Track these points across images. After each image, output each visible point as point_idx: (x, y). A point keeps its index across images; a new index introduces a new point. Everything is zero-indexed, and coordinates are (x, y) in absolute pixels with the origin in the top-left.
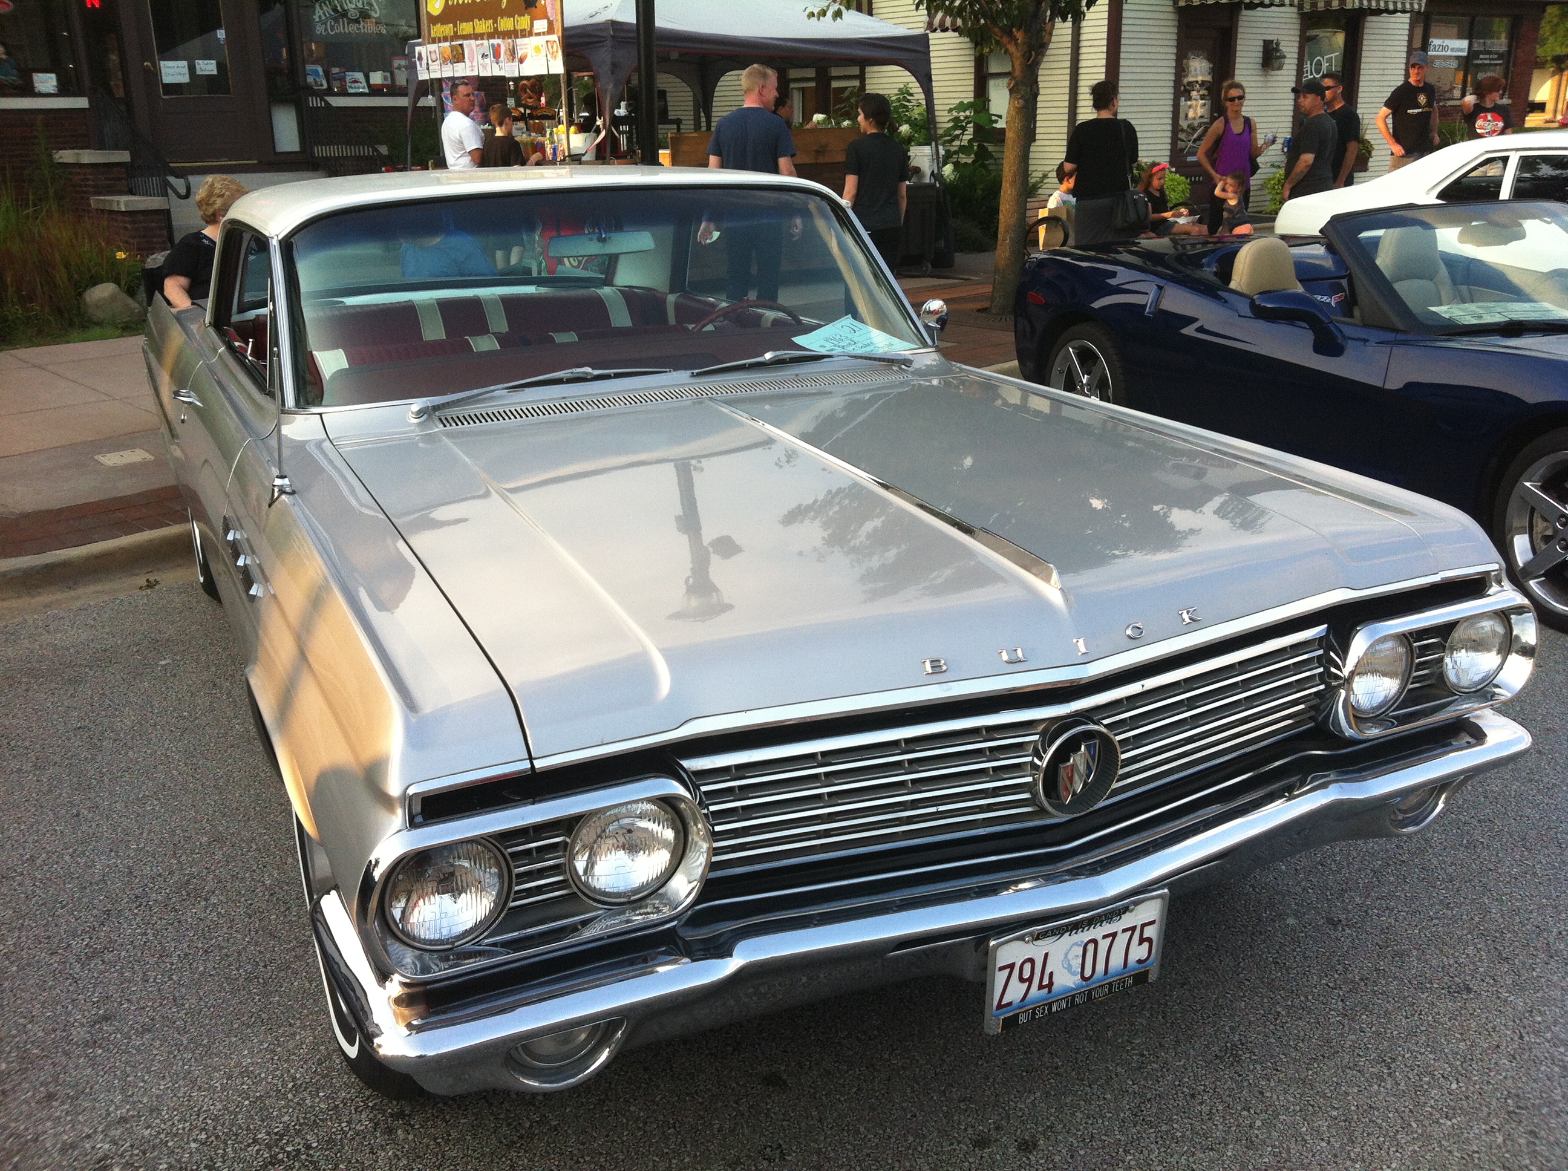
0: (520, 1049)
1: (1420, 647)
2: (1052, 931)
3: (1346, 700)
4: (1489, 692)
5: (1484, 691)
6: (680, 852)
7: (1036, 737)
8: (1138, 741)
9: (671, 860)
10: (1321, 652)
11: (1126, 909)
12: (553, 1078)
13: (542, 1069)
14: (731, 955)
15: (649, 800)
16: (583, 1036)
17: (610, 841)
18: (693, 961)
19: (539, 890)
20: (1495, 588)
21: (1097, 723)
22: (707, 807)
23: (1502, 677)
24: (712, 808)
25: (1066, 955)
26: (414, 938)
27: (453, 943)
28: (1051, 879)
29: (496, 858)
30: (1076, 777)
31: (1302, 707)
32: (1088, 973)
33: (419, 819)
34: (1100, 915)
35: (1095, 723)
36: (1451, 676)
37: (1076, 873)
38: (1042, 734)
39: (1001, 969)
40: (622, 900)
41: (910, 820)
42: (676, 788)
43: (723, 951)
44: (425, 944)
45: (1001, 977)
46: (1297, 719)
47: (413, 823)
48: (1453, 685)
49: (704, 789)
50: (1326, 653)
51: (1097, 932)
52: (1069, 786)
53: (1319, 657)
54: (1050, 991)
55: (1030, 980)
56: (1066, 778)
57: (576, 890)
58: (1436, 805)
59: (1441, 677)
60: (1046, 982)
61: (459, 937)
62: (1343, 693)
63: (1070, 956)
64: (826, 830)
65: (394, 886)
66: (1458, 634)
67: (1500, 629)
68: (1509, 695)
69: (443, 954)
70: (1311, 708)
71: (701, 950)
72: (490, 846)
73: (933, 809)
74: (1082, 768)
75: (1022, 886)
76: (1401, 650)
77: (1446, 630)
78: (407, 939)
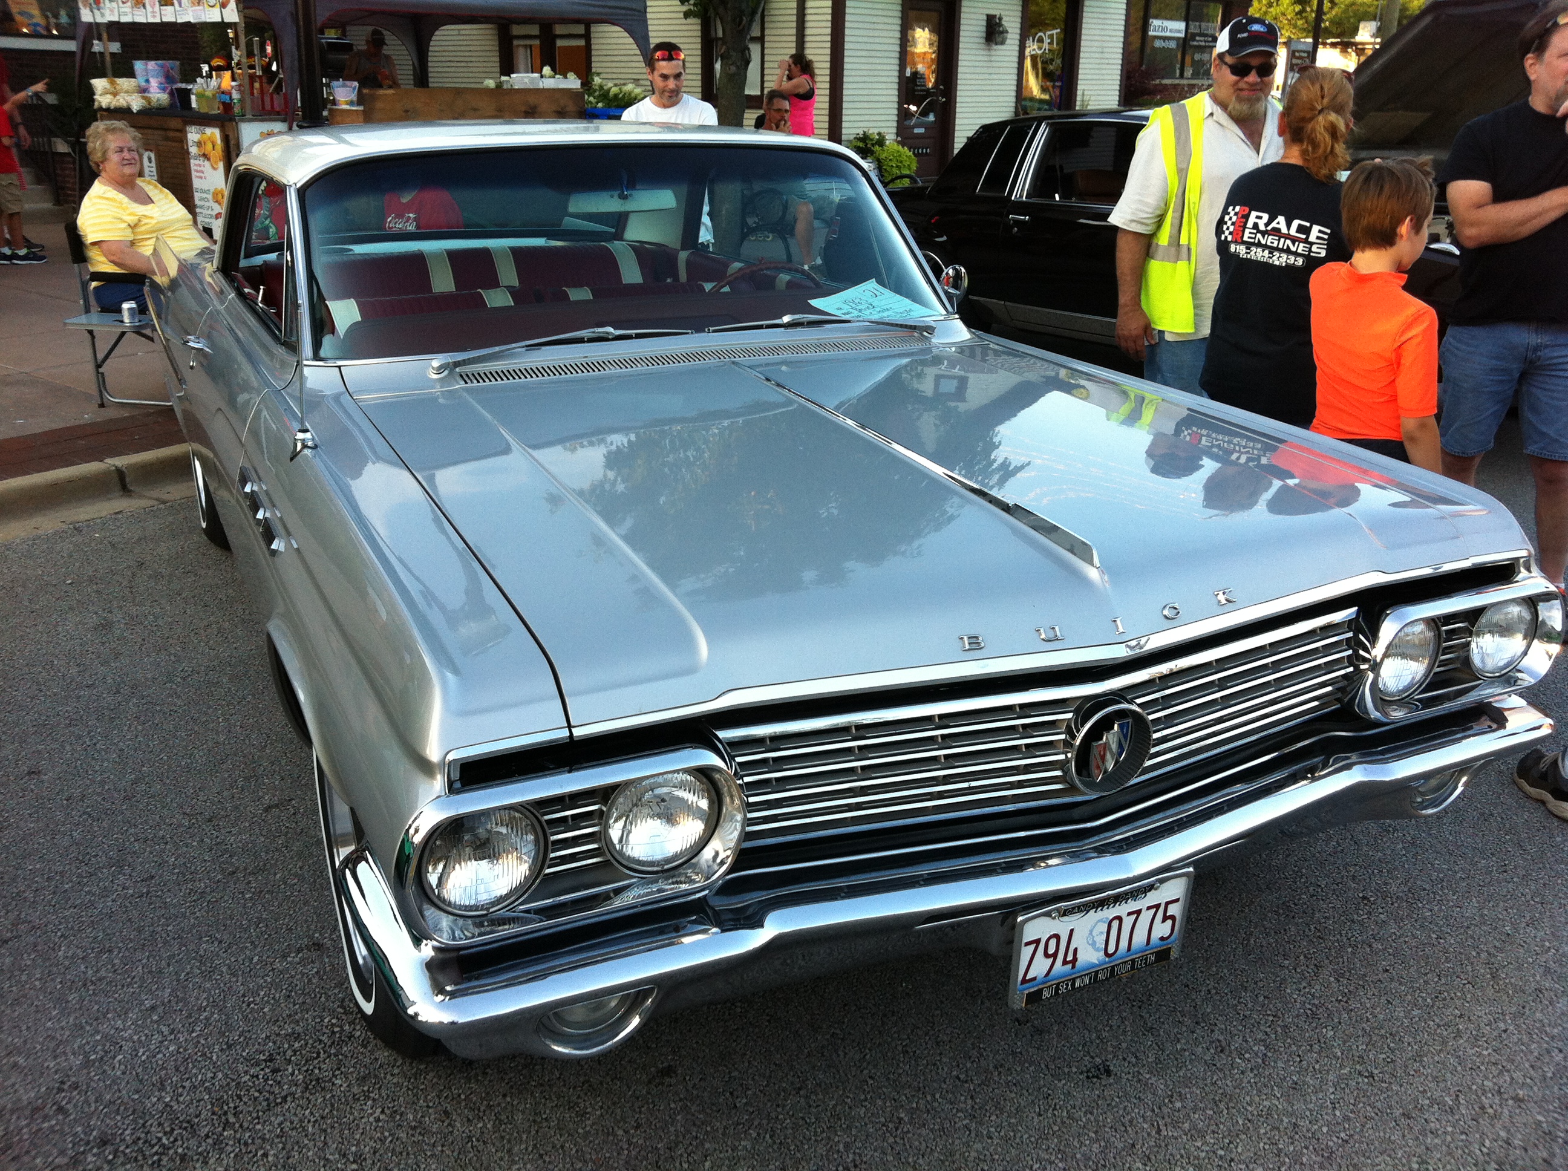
0: (552, 1018)
1: (1447, 632)
2: (1079, 907)
3: (1375, 683)
4: (1512, 677)
5: (1507, 677)
6: (713, 823)
7: (1070, 716)
8: (1169, 722)
9: (704, 830)
10: (1350, 634)
11: (1151, 887)
12: (583, 1045)
13: (572, 1035)
14: (762, 926)
15: (686, 771)
16: (613, 1004)
17: (646, 811)
18: (723, 931)
19: (573, 858)
20: (1524, 573)
21: (1131, 702)
22: (742, 777)
23: (1526, 662)
24: (747, 779)
25: (1091, 932)
26: (449, 904)
27: (487, 909)
28: (1077, 856)
29: (533, 825)
30: (1108, 756)
31: (1329, 689)
32: (1111, 950)
33: (458, 785)
34: (1126, 893)
35: (1129, 703)
36: (1476, 660)
37: (1102, 851)
38: (1076, 712)
39: (1027, 944)
40: (655, 869)
41: (941, 795)
42: (711, 759)
43: (755, 922)
44: (460, 909)
45: (1026, 952)
46: (1323, 701)
47: (452, 789)
48: (1478, 670)
49: (739, 759)
50: (1356, 636)
51: (1122, 909)
52: (1100, 764)
53: (1348, 639)
54: (1073, 967)
55: (1055, 955)
56: (1098, 757)
57: (610, 857)
58: (1456, 788)
59: (1467, 661)
60: (1070, 958)
61: (493, 904)
62: (1371, 676)
63: (1094, 933)
64: (857, 803)
65: (432, 852)
66: (1483, 620)
67: (1527, 615)
68: (1533, 681)
69: (478, 920)
70: (1338, 689)
71: (730, 920)
72: (528, 813)
73: (965, 785)
74: (1114, 747)
75: (1050, 862)
76: (1430, 634)
77: (1473, 615)
78: (442, 905)
